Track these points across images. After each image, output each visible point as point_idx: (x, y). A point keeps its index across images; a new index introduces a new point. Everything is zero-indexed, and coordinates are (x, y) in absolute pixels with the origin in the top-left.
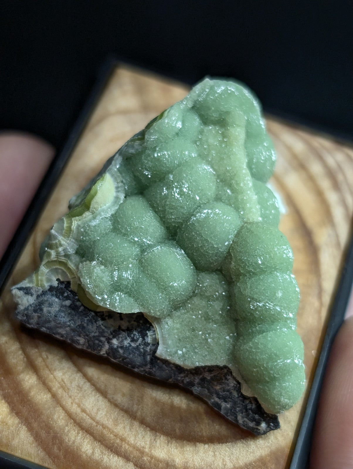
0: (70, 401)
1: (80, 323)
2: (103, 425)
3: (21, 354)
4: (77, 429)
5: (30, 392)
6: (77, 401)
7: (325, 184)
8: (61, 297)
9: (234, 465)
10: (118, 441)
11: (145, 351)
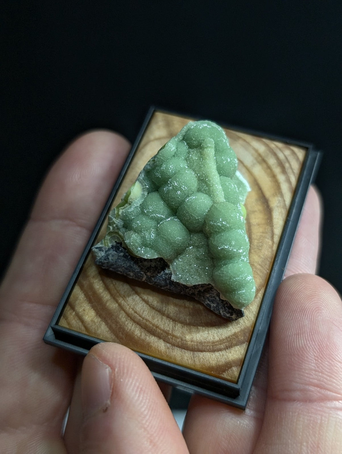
0: (128, 307)
1: (129, 265)
2: (146, 320)
3: (102, 283)
4: (132, 322)
5: (106, 304)
6: (132, 307)
7: (277, 170)
8: (118, 251)
9: (219, 339)
10: (154, 328)
11: (166, 278)
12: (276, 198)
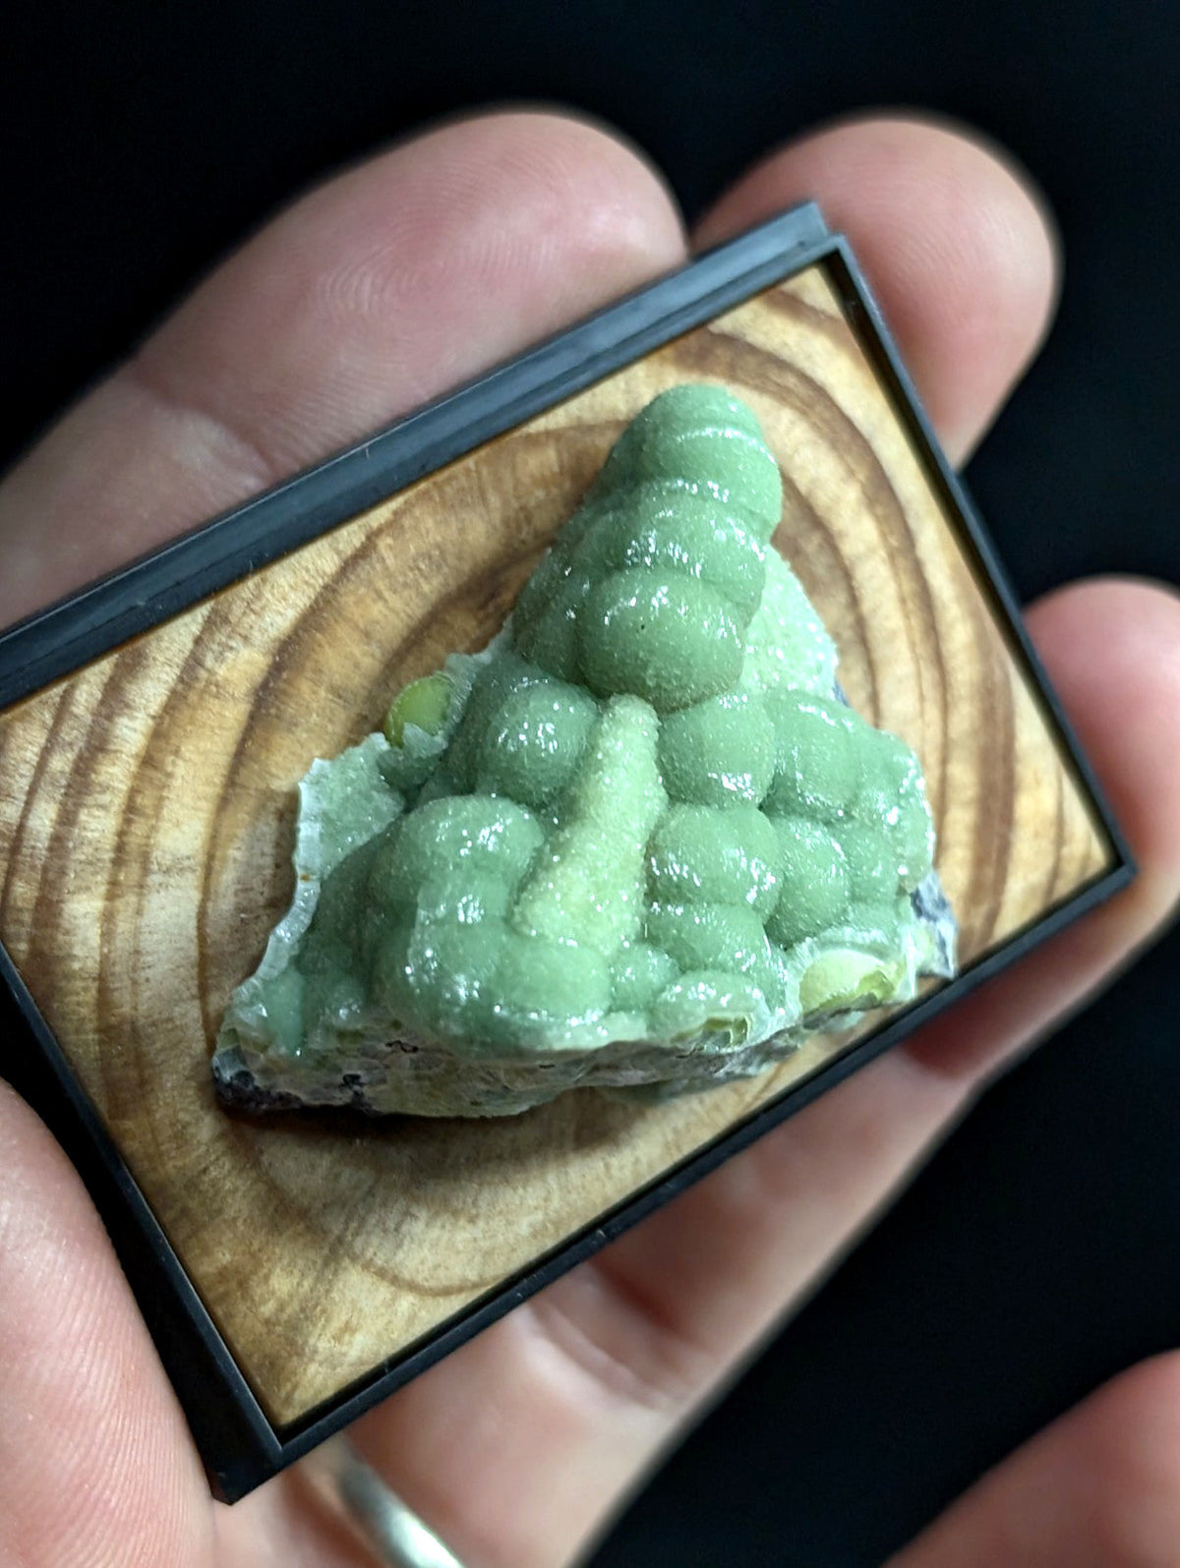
0: (928, 733)
2: (913, 650)
4: (951, 678)
5: (972, 799)
6: (919, 725)
10: (910, 605)
12: (222, 672)
